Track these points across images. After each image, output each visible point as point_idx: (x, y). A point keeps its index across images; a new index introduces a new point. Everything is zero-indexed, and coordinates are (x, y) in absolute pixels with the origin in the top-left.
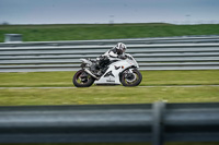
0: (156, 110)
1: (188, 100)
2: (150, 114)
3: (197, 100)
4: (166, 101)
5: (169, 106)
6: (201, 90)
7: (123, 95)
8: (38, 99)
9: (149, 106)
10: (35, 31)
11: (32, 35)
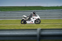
0: (38, 31)
1: (47, 28)
2: (36, 32)
3: (50, 28)
4: (41, 28)
5: (42, 30)
6: (51, 25)
7: (29, 27)
8: (5, 28)
9: (36, 30)
10: (4, 8)
11: (3, 9)
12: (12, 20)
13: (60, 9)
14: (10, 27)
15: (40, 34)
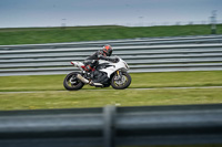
0: (107, 114)
1: (142, 103)
2: (100, 118)
3: (150, 103)
4: (118, 105)
5: (120, 110)
6: (154, 93)
7: (75, 99)
9: (100, 110)
12: (14, 79)
13: (188, 34)
14: (6, 103)
15: (113, 128)
